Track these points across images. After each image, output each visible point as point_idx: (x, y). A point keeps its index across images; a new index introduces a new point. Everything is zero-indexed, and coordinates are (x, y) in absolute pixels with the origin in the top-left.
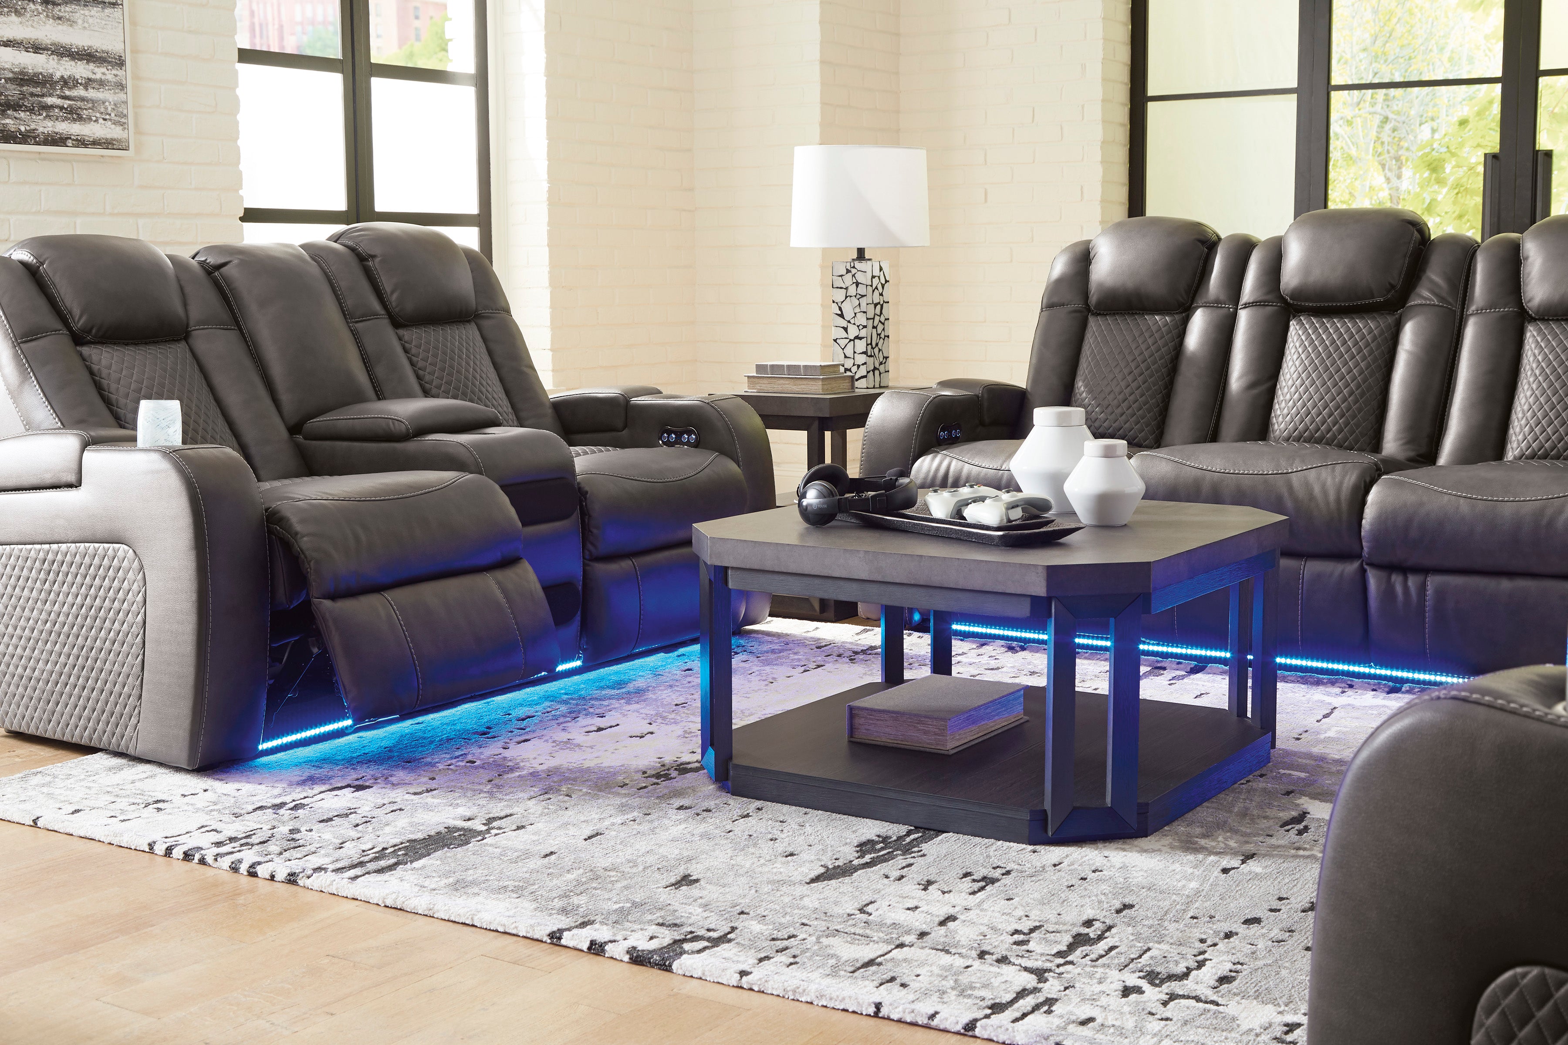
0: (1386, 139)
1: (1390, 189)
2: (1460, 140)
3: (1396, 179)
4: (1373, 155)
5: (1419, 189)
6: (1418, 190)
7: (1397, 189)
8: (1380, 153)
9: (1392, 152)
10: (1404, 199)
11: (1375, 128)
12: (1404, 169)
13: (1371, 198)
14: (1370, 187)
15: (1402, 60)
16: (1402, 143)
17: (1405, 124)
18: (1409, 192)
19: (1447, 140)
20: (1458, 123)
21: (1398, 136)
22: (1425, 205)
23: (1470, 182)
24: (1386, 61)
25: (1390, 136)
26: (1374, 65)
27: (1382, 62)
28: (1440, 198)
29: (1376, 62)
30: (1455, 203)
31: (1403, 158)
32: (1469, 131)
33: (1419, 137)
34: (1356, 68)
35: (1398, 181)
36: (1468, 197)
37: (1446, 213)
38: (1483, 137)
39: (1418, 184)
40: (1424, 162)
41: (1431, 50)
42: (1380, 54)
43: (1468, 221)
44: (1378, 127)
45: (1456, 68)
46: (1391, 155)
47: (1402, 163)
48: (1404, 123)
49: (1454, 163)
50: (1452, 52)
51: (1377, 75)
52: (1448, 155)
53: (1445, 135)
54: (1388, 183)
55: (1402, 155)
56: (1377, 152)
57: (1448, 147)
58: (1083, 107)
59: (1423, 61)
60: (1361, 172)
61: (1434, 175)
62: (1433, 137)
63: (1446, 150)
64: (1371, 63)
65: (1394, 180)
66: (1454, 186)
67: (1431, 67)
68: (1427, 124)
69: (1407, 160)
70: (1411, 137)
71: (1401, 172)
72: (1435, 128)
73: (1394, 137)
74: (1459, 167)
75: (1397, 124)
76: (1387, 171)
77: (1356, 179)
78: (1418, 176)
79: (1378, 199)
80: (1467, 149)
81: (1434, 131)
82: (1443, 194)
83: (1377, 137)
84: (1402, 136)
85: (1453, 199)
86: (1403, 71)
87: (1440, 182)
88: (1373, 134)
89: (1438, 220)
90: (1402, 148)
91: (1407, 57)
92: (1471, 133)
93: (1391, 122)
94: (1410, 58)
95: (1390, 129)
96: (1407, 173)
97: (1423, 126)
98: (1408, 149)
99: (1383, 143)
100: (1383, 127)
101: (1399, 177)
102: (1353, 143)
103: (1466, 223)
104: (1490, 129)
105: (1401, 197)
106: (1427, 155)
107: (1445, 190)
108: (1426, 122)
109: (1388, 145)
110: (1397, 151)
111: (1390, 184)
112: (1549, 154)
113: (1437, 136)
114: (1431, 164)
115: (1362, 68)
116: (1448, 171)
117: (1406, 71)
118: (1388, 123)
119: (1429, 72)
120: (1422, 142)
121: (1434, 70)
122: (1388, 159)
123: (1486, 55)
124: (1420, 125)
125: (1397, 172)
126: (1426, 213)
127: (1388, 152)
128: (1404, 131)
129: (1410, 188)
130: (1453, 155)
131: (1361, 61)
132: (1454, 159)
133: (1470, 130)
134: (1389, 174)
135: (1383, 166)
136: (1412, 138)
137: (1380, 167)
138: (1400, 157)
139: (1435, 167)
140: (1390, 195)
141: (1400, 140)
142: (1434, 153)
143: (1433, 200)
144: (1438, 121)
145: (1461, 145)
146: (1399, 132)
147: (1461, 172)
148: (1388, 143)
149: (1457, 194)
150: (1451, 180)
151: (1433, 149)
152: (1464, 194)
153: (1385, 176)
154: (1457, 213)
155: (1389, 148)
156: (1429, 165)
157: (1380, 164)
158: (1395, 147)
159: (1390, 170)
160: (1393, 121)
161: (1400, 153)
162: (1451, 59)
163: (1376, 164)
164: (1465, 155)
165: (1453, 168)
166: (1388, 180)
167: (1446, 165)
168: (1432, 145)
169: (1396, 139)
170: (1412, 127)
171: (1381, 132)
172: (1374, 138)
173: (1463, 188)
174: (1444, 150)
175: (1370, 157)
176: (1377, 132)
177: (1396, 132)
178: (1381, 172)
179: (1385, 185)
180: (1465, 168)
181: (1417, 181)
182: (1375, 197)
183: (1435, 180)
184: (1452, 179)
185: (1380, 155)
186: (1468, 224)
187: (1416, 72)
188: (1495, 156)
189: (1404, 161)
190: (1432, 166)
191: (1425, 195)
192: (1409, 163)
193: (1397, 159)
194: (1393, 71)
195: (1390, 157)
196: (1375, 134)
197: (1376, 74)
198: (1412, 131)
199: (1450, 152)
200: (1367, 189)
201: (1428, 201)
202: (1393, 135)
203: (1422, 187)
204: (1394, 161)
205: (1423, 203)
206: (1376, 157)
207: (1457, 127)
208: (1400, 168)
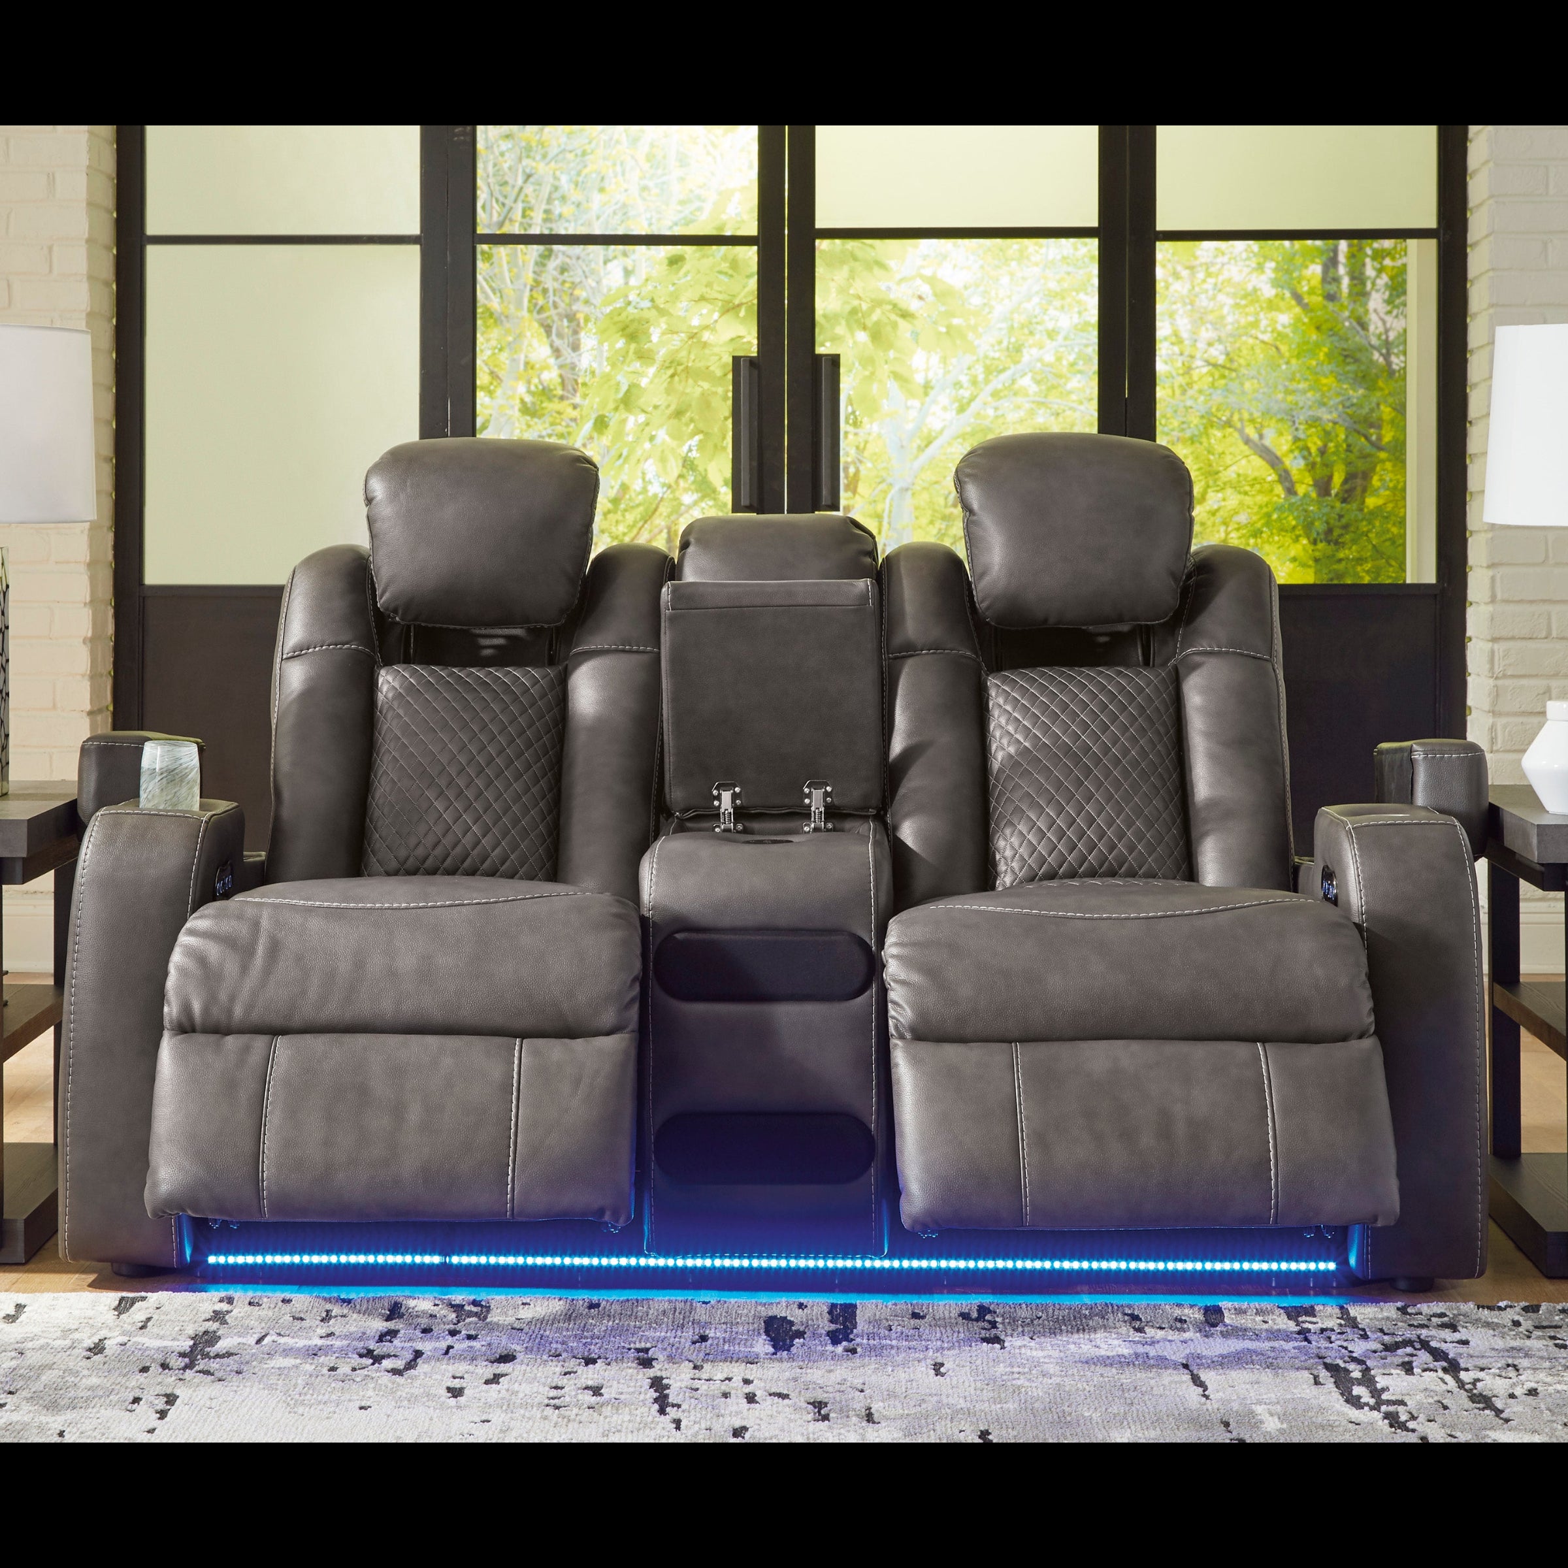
0: (550, 285)
1: (561, 367)
2: (671, 288)
3: (569, 350)
4: (530, 311)
5: (609, 367)
6: (608, 369)
7: (573, 367)
8: (542, 307)
9: (562, 306)
10: (584, 384)
11: (531, 267)
12: (582, 334)
13: (529, 382)
14: (527, 363)
15: (571, 156)
16: (577, 292)
17: (580, 262)
18: (593, 373)
19: (650, 288)
20: (666, 262)
21: (568, 279)
22: (621, 395)
23: (692, 357)
24: (544, 156)
25: (555, 279)
26: (525, 162)
27: (538, 157)
28: (644, 382)
29: (528, 157)
30: (669, 391)
31: (580, 316)
32: (686, 275)
33: (605, 282)
34: (495, 165)
35: (573, 355)
36: (690, 381)
37: (656, 407)
38: (709, 285)
39: (608, 359)
40: (615, 324)
41: (618, 142)
42: (534, 144)
43: (692, 420)
44: (536, 263)
45: (660, 172)
46: (560, 310)
47: (578, 325)
48: (578, 258)
49: (664, 326)
50: (652, 145)
51: (531, 180)
52: (654, 312)
53: (647, 280)
54: (558, 357)
55: (578, 311)
56: (536, 304)
57: (652, 300)
58: (50, 249)
59: (605, 158)
60: (510, 339)
61: (633, 346)
62: (626, 283)
63: (649, 304)
64: (520, 159)
65: (567, 352)
66: (667, 364)
67: (618, 168)
68: (615, 262)
69: (587, 320)
70: (591, 282)
71: (579, 340)
72: (630, 268)
73: (564, 282)
74: (673, 332)
75: (568, 260)
76: (554, 337)
77: (501, 350)
78: (606, 346)
79: (541, 382)
80: (684, 304)
81: (628, 273)
82: (649, 377)
83: (536, 281)
84: (577, 280)
85: (665, 385)
86: (573, 173)
87: (644, 356)
88: (529, 277)
89: (642, 418)
90: (578, 299)
91: (579, 152)
92: (689, 278)
93: (557, 257)
94: (584, 153)
95: (555, 269)
96: (588, 340)
97: (609, 265)
98: (587, 302)
99: (545, 291)
100: (544, 265)
101: (575, 347)
102: (493, 290)
103: (687, 425)
104: (720, 272)
105: (580, 381)
106: (619, 312)
107: (652, 370)
108: (615, 257)
109: (554, 295)
110: (570, 305)
111: (561, 359)
112: (835, 360)
113: (633, 281)
114: (627, 326)
115: (506, 166)
116: (655, 338)
117: (579, 174)
118: (553, 257)
119: (616, 176)
120: (609, 290)
121: (623, 174)
122: (556, 318)
123: (708, 153)
124: (605, 263)
125: (571, 339)
126: (622, 406)
127: (555, 306)
128: (580, 272)
129: (595, 365)
130: (662, 312)
131: (502, 154)
132: (664, 319)
133: (688, 272)
134: (558, 342)
135: (548, 329)
136: (594, 284)
137: (542, 330)
138: (575, 315)
139: (633, 332)
140: (561, 376)
141: (574, 285)
142: (630, 309)
143: (633, 387)
144: (633, 257)
145: (675, 297)
146: (571, 273)
147: (676, 341)
148: (555, 291)
149: (672, 376)
150: (662, 354)
151: (629, 303)
152: (684, 376)
153: (552, 346)
154: (673, 407)
155: (557, 299)
156: (623, 329)
157: (542, 325)
158: (567, 299)
159: (560, 335)
160: (560, 255)
161: (574, 308)
162: (650, 157)
163: (536, 325)
164: (681, 313)
165: (663, 334)
166: (557, 352)
167: (652, 329)
168: (627, 296)
169: (567, 285)
170: (593, 265)
171: (541, 272)
172: (530, 282)
173: (680, 368)
174: (646, 304)
175: (525, 313)
176: (535, 272)
177: (566, 274)
178: (545, 339)
179: (552, 361)
180: (683, 335)
181: (605, 354)
182: (535, 381)
183: (635, 353)
184: (663, 352)
185: (541, 310)
186: (692, 426)
187: (594, 175)
188: (752, 362)
189: (582, 321)
190: (629, 330)
191: (619, 378)
192: (590, 325)
193: (571, 317)
194: (558, 173)
195: (559, 314)
196: (531, 276)
197: (529, 176)
198: (593, 272)
199: (656, 308)
200: (522, 367)
201: (624, 388)
202: (561, 278)
203: (613, 365)
204: (565, 321)
205: (617, 390)
206: (535, 313)
207: (665, 267)
208: (576, 332)
